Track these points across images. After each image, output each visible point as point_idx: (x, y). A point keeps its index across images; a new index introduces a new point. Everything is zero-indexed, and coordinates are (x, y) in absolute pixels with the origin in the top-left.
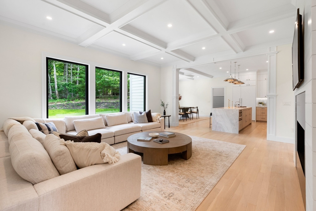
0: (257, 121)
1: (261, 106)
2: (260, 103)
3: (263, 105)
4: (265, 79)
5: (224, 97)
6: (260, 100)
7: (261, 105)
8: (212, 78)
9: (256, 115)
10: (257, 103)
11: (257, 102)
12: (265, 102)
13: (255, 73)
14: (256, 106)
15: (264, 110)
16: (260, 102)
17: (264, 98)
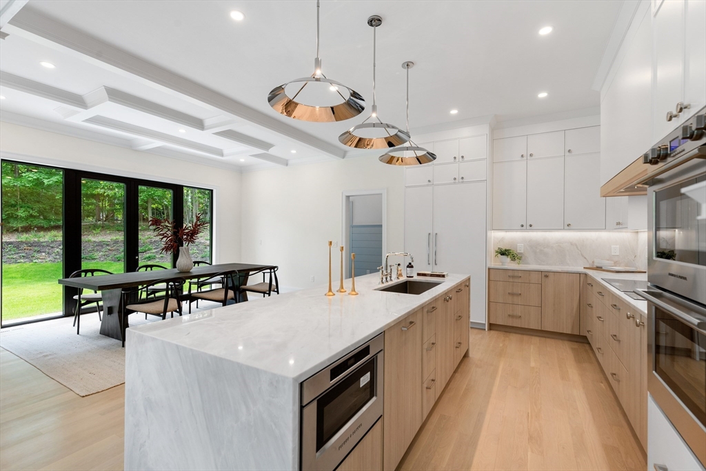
0: (492, 327)
1: (506, 267)
2: (504, 253)
3: (513, 259)
4: (520, 158)
5: (381, 226)
6: (502, 239)
7: (507, 263)
8: (343, 158)
9: (489, 302)
10: (493, 254)
11: (492, 249)
12: (520, 249)
13: (485, 130)
14: (488, 265)
15: (516, 280)
16: (504, 248)
17: (516, 230)
